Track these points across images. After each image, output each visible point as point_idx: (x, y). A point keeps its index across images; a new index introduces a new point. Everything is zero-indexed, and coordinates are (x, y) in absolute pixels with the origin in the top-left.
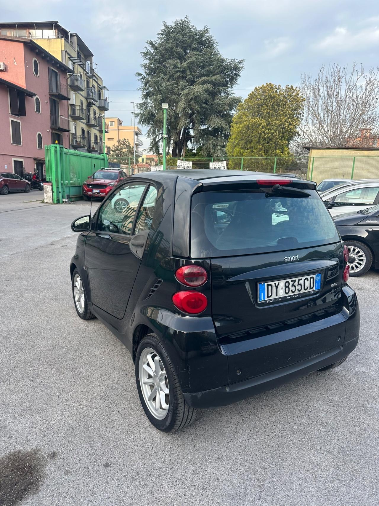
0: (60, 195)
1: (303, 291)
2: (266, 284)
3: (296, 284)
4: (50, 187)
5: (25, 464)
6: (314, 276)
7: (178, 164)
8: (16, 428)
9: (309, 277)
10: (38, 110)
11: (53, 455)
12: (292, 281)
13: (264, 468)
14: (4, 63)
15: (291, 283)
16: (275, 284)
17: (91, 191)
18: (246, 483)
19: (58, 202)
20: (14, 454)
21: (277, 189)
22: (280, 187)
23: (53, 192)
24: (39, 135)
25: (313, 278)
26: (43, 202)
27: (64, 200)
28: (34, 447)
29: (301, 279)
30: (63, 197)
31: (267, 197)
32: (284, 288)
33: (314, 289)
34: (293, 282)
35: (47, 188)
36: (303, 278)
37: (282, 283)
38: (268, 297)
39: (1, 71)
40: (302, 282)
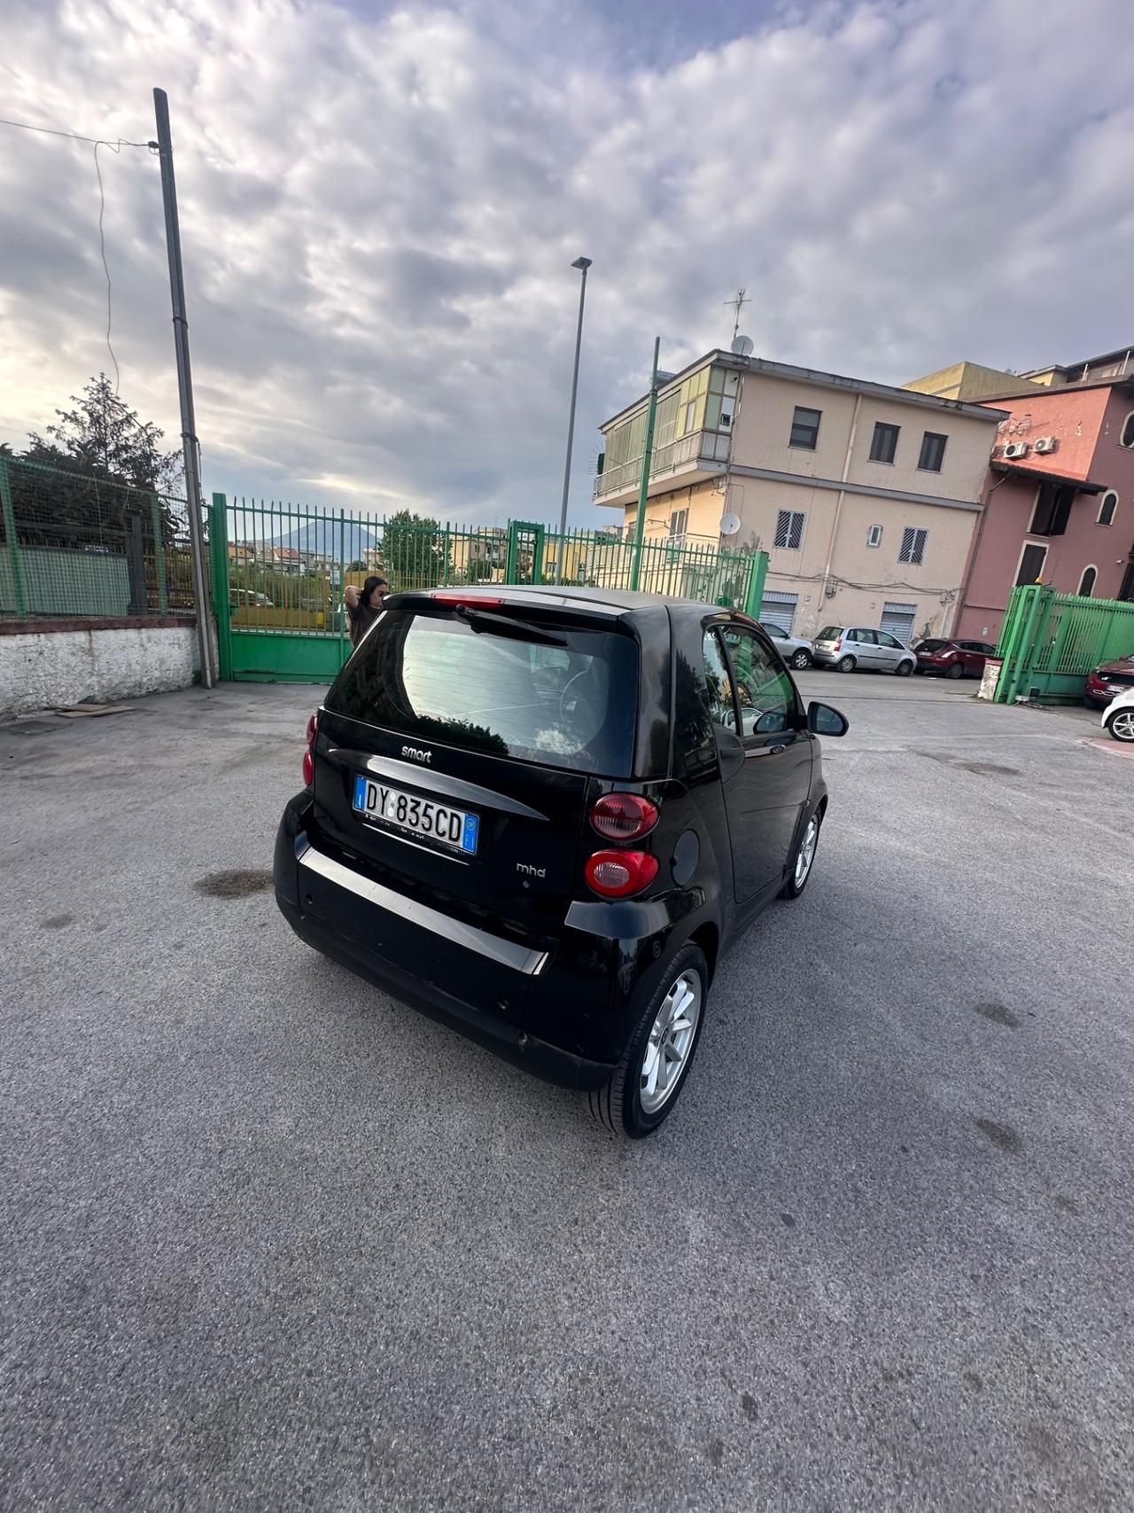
0: (1013, 687)
1: (433, 833)
2: (368, 782)
3: (420, 810)
4: (998, 668)
6: (462, 815)
9: (450, 811)
10: (1105, 519)
12: (412, 801)
14: (1053, 438)
15: (411, 805)
16: (382, 789)
17: (1104, 688)
19: (1004, 699)
23: (999, 679)
24: (1091, 571)
25: (457, 817)
26: (975, 696)
27: (1019, 698)
29: (432, 807)
30: (1020, 692)
32: (396, 805)
33: (460, 843)
34: (414, 804)
35: (992, 670)
36: (437, 807)
37: (394, 795)
38: (369, 807)
39: (1042, 453)
40: (432, 813)
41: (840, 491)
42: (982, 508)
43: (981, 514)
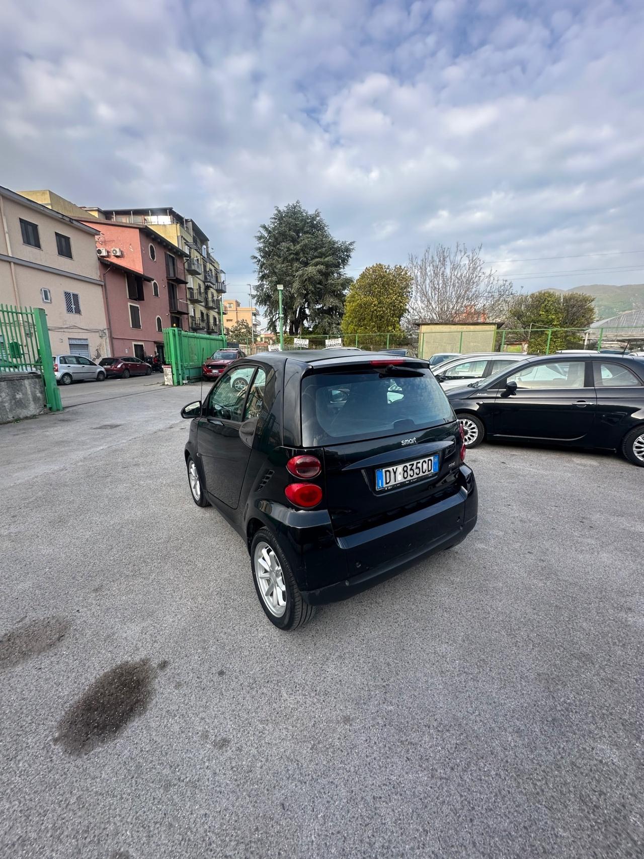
0: (180, 376)
1: (421, 474)
2: (384, 470)
3: (414, 467)
4: (170, 369)
5: (133, 678)
6: (432, 458)
7: (295, 342)
8: (125, 635)
9: (426, 460)
10: (156, 294)
11: (164, 665)
12: (410, 465)
13: (389, 664)
14: (120, 249)
15: (409, 467)
16: (393, 469)
17: (211, 372)
18: (370, 683)
19: (179, 384)
20: (120, 667)
21: (390, 369)
22: (394, 368)
23: (173, 374)
24: (158, 318)
25: (431, 460)
26: (164, 385)
27: (184, 382)
28: (143, 657)
29: (419, 462)
30: (183, 379)
31: (381, 377)
32: (402, 472)
33: (432, 471)
35: (167, 370)
36: (421, 461)
37: (400, 468)
38: (387, 483)
39: (117, 257)
40: (420, 465)
41: (10, 262)
42: (103, 284)
43: (104, 287)
